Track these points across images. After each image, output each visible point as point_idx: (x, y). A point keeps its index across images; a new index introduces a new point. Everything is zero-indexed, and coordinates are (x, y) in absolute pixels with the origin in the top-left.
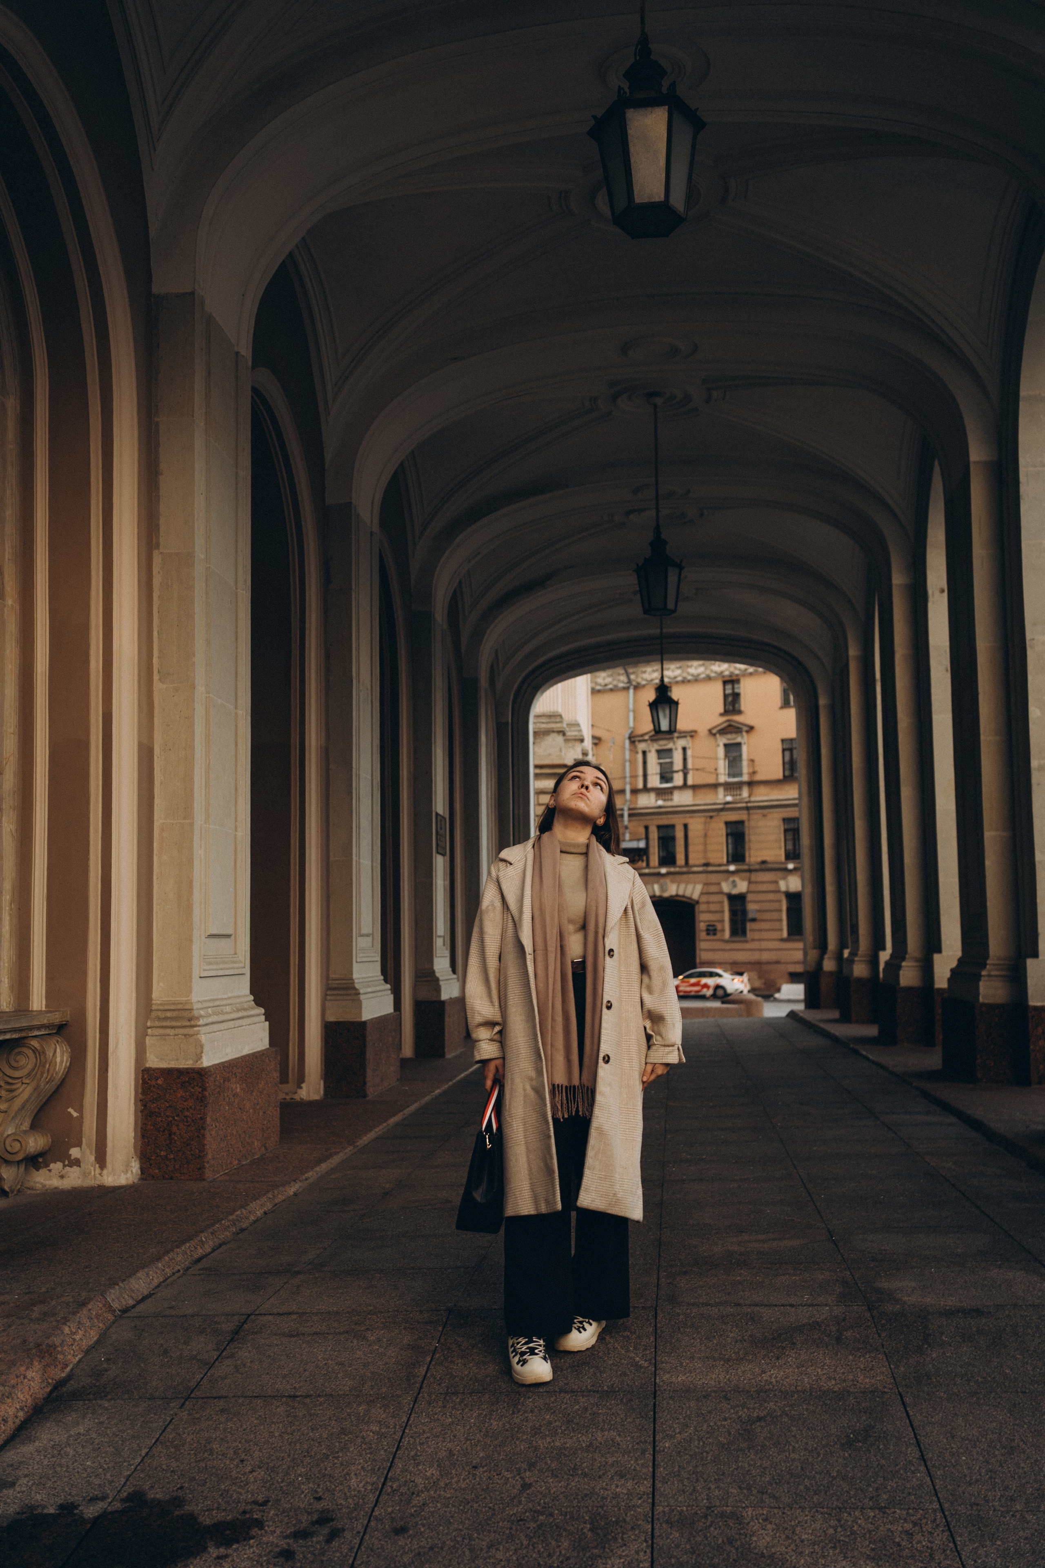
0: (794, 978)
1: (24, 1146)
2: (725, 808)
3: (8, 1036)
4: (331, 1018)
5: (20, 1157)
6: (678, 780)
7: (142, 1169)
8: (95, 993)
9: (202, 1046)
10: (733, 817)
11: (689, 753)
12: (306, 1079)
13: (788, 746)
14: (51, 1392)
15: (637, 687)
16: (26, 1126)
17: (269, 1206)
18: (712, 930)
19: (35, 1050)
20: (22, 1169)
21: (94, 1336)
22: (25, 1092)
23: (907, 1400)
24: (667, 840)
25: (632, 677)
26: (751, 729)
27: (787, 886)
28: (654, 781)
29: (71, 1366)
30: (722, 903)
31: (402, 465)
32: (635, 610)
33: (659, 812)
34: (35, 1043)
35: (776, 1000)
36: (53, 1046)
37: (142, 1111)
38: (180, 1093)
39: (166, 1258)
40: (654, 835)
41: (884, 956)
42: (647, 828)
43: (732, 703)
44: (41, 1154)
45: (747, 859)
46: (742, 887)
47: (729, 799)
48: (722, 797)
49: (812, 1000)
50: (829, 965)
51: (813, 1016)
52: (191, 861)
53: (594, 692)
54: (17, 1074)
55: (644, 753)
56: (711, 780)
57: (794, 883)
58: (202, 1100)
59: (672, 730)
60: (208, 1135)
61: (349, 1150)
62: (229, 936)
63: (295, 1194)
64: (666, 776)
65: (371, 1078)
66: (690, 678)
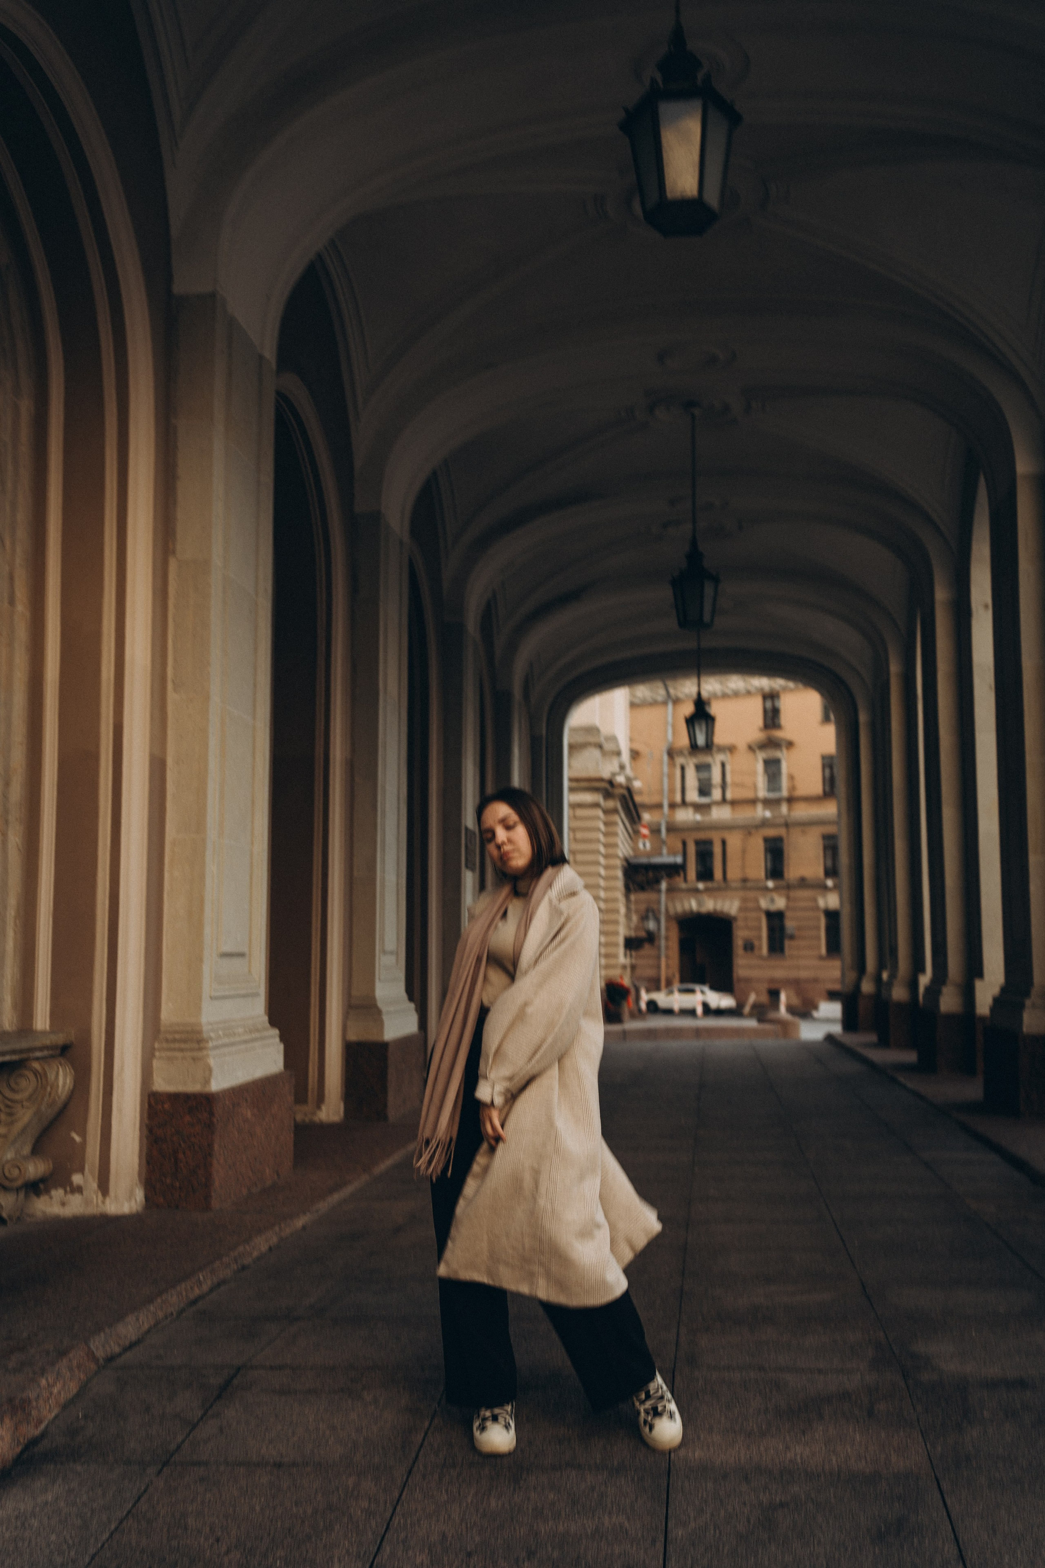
0: (832, 996)
1: (23, 1171)
2: (764, 823)
3: (7, 1058)
4: (352, 1037)
5: (19, 1183)
6: (717, 794)
7: (146, 1197)
8: (101, 1012)
9: (210, 1070)
10: (771, 832)
11: (728, 768)
12: (327, 1100)
13: (828, 763)
14: (22, 1452)
15: (676, 701)
16: (27, 1150)
17: (274, 1240)
18: (749, 947)
19: (36, 1073)
20: (22, 1195)
21: (73, 1388)
22: (25, 1116)
23: (945, 1486)
24: (704, 854)
25: (672, 691)
26: (790, 744)
27: (826, 902)
28: (693, 795)
29: (46, 1422)
30: (759, 920)
31: (434, 473)
32: (670, 623)
33: (697, 827)
34: (36, 1065)
35: (814, 1019)
36: (56, 1068)
37: (147, 1138)
38: (188, 1118)
39: (159, 1300)
40: (692, 849)
41: (925, 980)
42: (684, 844)
43: (772, 718)
44: (43, 1180)
45: (786, 875)
46: (780, 903)
47: (768, 814)
48: (762, 813)
49: (850, 1021)
50: (867, 987)
51: (851, 1040)
52: (202, 877)
53: (633, 705)
54: (17, 1097)
55: (683, 769)
56: (749, 795)
57: (832, 901)
58: (210, 1126)
59: (709, 746)
60: (215, 1162)
61: (365, 1178)
62: (241, 955)
63: (304, 1228)
64: (704, 790)
65: (392, 1099)
66: (729, 692)
